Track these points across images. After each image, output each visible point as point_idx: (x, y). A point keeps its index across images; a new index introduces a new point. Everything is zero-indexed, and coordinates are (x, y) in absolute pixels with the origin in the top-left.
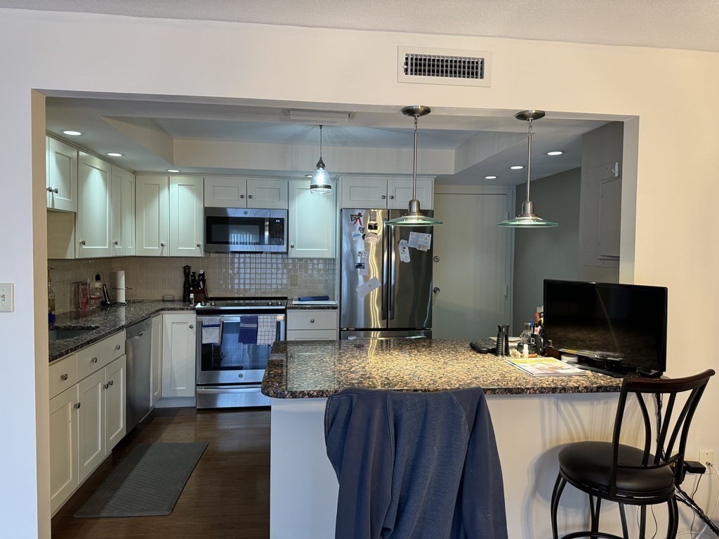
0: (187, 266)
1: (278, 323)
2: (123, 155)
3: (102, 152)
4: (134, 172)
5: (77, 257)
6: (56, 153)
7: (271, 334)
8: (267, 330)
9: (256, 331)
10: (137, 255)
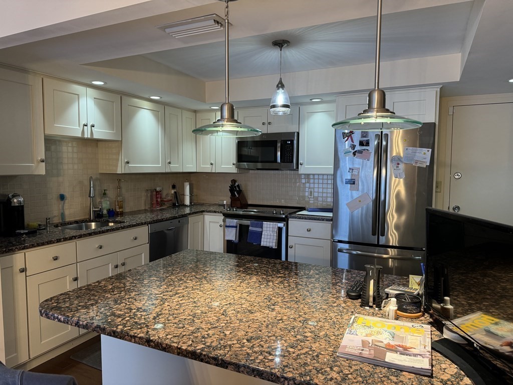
0: (233, 180)
1: (280, 229)
2: (161, 98)
3: (146, 96)
4: (195, 111)
5: (123, 172)
6: (95, 98)
7: (272, 237)
8: (269, 234)
9: (261, 234)
10: (197, 171)
